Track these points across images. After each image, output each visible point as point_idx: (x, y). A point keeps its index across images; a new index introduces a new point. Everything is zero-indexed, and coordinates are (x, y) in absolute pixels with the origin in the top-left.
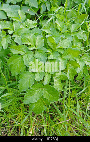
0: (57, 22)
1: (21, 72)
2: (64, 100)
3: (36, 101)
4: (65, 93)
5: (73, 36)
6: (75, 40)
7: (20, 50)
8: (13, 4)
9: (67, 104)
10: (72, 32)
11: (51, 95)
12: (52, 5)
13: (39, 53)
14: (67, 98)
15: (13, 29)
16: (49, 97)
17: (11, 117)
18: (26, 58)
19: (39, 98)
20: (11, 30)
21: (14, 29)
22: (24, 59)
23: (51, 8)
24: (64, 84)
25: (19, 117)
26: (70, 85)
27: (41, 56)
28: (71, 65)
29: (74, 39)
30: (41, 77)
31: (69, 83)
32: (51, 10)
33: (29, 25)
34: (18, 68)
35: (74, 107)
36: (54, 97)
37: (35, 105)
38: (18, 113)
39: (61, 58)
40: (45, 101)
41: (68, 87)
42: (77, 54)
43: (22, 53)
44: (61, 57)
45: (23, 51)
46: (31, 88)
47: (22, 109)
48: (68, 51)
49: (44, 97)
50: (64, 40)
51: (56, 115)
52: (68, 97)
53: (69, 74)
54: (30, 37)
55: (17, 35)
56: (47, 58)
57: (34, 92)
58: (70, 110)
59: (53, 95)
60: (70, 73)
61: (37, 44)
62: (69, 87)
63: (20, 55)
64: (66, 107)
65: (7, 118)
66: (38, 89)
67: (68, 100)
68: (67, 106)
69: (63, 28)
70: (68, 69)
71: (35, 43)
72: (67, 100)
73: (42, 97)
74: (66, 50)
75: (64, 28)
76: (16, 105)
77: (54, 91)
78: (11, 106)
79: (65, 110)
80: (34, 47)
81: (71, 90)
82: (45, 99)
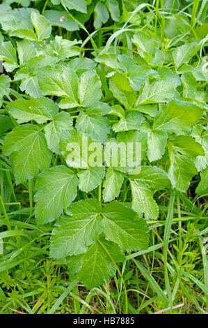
0: (136, 40)
1: (40, 172)
2: (166, 250)
3: (85, 250)
4: (168, 231)
5: (180, 75)
6: (186, 86)
7: (37, 113)
8: (22, 7)
9: (173, 262)
10: (177, 65)
11: (127, 231)
12: (124, 8)
13: (89, 118)
14: (175, 246)
15: (18, 60)
16: (122, 237)
17: (18, 301)
18: (53, 132)
19: (93, 240)
20: (12, 63)
21: (21, 62)
22: (47, 135)
23: (121, 15)
24: (164, 208)
25: (43, 301)
26: (180, 212)
27: (93, 126)
28: (178, 149)
29: (184, 82)
30: (94, 181)
31: (179, 207)
32: (120, 20)
33: (61, 51)
34: (31, 161)
35: (195, 272)
36: (137, 237)
37: (82, 263)
38: (40, 290)
39: (150, 130)
40: (109, 248)
41: (176, 215)
42: (193, 117)
43: (41, 119)
44: (152, 129)
45: (45, 115)
46: (67, 213)
47: (49, 277)
48: (169, 110)
49: (107, 239)
50: (157, 83)
51: (145, 295)
52: (175, 243)
53: (175, 173)
54: (64, 76)
55: (28, 76)
56: (111, 130)
57: (79, 223)
58: (182, 280)
59: (131, 233)
60: (177, 171)
61: (81, 93)
62: (179, 215)
63: (35, 123)
64: (173, 270)
65: (9, 303)
66: (89, 215)
67: (178, 250)
68: (174, 266)
69: (153, 56)
70: (172, 158)
71: (76, 91)
72: (175, 253)
73: (102, 238)
74: (164, 108)
75: (156, 55)
76: (33, 268)
77: (135, 220)
78: (18, 271)
79: (171, 280)
80: (73, 102)
81: (184, 224)
82: (111, 243)
